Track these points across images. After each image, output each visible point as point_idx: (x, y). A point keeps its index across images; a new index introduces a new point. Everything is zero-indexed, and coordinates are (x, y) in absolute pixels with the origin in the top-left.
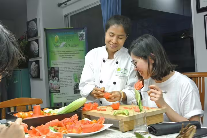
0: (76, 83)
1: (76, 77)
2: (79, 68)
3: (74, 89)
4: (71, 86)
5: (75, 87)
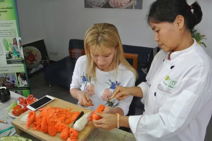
0: (8, 51)
1: (7, 43)
2: (10, 32)
3: (7, 58)
4: (2, 55)
5: (8, 56)
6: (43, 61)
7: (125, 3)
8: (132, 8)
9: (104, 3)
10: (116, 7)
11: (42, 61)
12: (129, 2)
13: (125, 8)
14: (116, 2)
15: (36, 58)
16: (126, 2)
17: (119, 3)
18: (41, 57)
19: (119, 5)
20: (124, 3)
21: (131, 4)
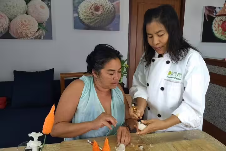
6: (214, 15)
7: (31, 33)
8: (40, 38)
9: (4, 33)
10: (20, 38)
11: (215, 17)
12: (36, 32)
13: (32, 39)
14: (20, 32)
15: (220, 23)
16: (33, 32)
17: (25, 33)
18: (214, 21)
19: (24, 35)
20: (29, 33)
21: (38, 34)
